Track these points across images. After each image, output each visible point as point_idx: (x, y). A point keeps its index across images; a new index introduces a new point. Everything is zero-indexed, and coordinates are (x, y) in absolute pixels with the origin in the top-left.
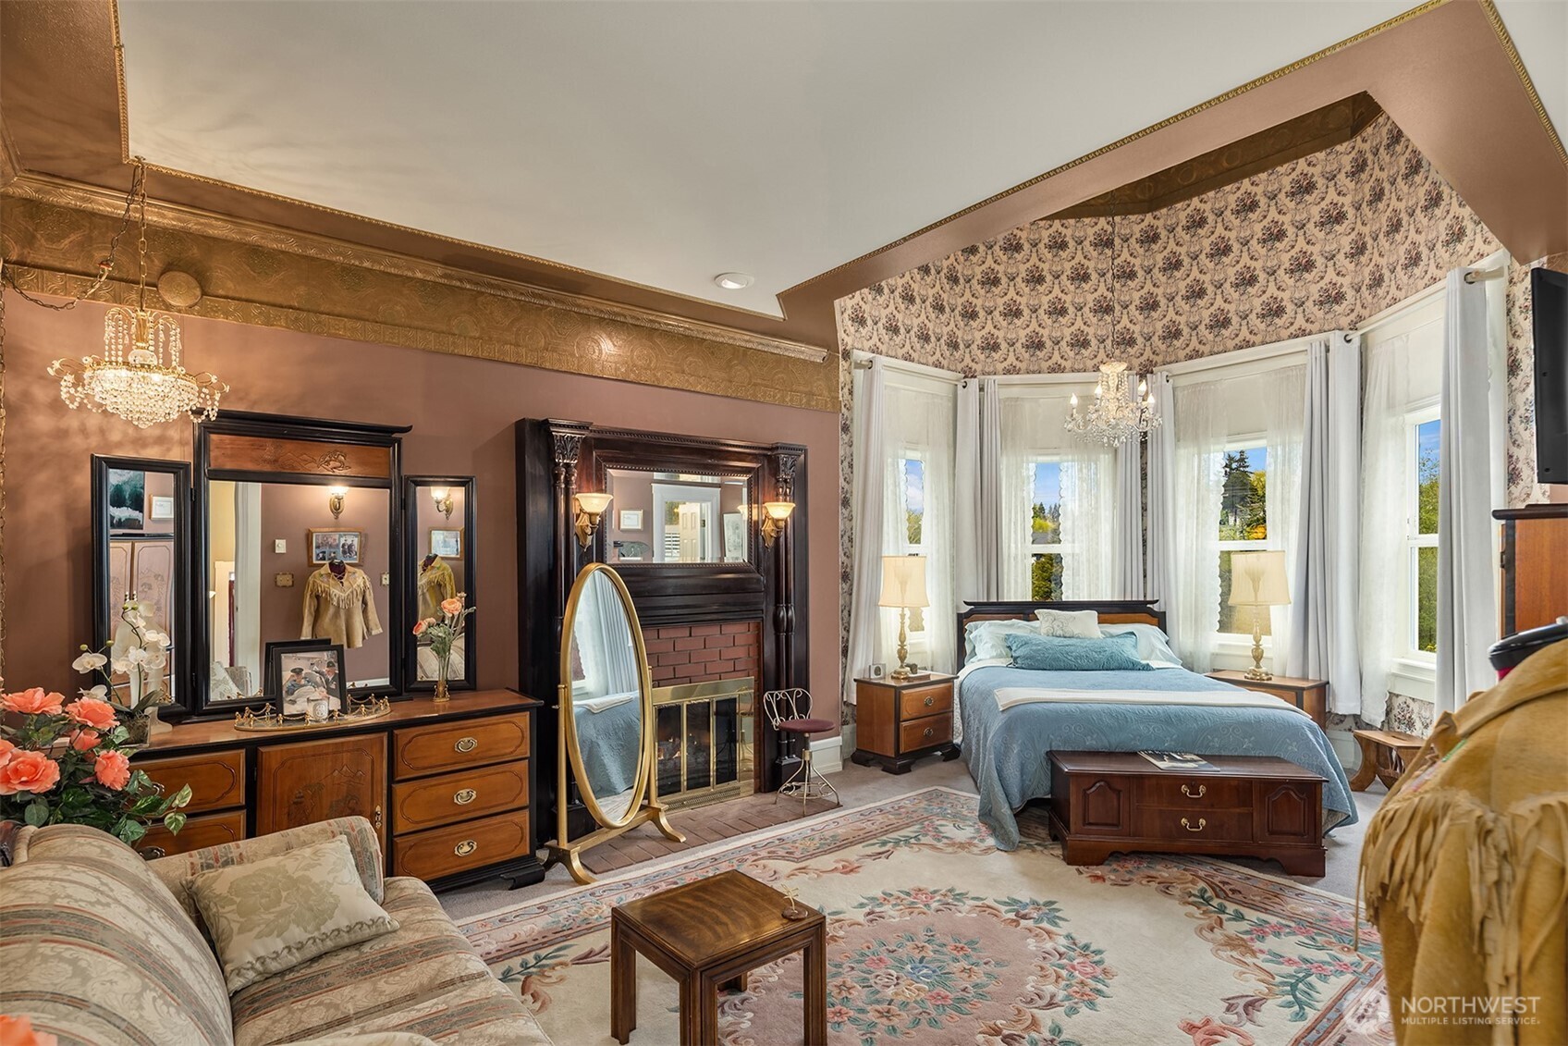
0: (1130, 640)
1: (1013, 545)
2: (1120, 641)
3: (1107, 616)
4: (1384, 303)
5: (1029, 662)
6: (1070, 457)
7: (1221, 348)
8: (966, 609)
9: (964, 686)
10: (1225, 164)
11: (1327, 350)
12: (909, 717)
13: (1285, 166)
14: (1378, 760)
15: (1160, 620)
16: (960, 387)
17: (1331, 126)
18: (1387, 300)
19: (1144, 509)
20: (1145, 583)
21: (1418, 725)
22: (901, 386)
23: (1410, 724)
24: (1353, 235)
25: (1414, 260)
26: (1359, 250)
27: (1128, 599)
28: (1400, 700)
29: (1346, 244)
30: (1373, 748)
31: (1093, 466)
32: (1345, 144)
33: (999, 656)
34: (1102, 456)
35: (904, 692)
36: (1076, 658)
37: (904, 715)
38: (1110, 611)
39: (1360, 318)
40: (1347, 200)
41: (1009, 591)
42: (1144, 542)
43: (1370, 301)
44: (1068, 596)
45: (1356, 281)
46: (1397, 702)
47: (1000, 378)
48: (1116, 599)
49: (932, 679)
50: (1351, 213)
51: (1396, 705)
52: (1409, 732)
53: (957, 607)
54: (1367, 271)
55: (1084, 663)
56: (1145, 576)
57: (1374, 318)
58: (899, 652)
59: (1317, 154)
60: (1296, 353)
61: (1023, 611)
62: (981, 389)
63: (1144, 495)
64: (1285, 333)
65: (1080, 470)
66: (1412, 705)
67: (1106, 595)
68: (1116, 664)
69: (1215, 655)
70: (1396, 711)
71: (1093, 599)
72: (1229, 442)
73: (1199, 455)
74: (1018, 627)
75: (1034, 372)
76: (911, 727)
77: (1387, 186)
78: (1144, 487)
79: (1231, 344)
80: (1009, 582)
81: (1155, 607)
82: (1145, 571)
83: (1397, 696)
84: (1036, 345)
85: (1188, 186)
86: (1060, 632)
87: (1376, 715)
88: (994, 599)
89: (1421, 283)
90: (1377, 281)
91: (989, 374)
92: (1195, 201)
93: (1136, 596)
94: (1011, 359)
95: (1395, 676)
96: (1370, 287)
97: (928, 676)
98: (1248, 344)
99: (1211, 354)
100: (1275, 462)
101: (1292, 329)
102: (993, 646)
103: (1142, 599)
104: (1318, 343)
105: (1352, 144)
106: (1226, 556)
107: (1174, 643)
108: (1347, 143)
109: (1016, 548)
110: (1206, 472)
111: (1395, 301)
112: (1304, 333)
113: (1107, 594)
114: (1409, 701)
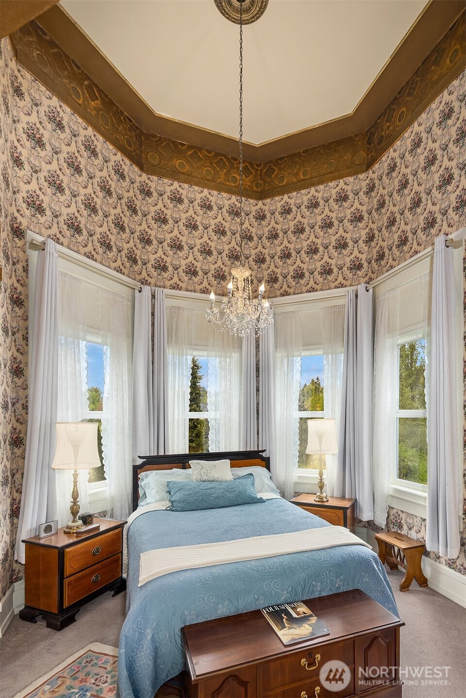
0: (250, 481)
1: (176, 413)
2: (244, 481)
3: (235, 462)
4: (385, 269)
5: (182, 505)
6: (214, 353)
7: (299, 291)
8: (139, 462)
9: (131, 530)
10: (302, 177)
11: (357, 296)
12: (73, 571)
13: (333, 182)
14: (386, 552)
15: (266, 463)
16: (137, 291)
17: (356, 163)
18: (387, 267)
19: (258, 390)
20: (258, 438)
21: (405, 527)
22: (83, 279)
23: (400, 526)
24: (367, 230)
25: (404, 241)
26: (371, 238)
27: (248, 450)
28: (394, 511)
29: (364, 233)
30: (384, 544)
31: (228, 360)
32: (363, 175)
33: (162, 500)
34: (233, 354)
35: (68, 550)
36: (215, 499)
37: (68, 571)
38: (238, 458)
39: (371, 279)
40: (364, 208)
41: (173, 446)
42: (258, 411)
43: (376, 268)
44: (212, 449)
45: (369, 257)
46: (393, 512)
47: (168, 291)
48: (241, 450)
49: (102, 529)
50: (366, 216)
51: (391, 514)
52: (399, 532)
53: (134, 460)
54: (375, 251)
55: (221, 502)
56: (258, 433)
57: (379, 278)
58: (72, 508)
59: (349, 178)
60: (340, 296)
61: (181, 461)
62: (153, 296)
63: (258, 381)
64: (333, 285)
65: (220, 362)
66: (402, 515)
67: (235, 448)
68: (242, 501)
69: (296, 484)
70: (392, 517)
71: (228, 451)
72: (303, 350)
73: (288, 357)
74: (177, 475)
75: (191, 291)
76: (78, 580)
77: (387, 198)
78: (258, 376)
79: (305, 289)
80: (173, 440)
81: (264, 454)
82: (258, 430)
83: (393, 508)
84: (192, 272)
85: (282, 186)
86: (205, 478)
87: (381, 521)
88: (161, 453)
89: (408, 255)
90: (381, 256)
91: (160, 287)
92: (286, 196)
93: (253, 448)
94: (176, 279)
95: (393, 496)
96: (377, 260)
97: (98, 528)
98: (313, 290)
99: (294, 294)
100: (328, 363)
101: (336, 283)
102: (157, 492)
103: (256, 449)
104: (352, 291)
105: (367, 175)
106: (303, 421)
107: (274, 478)
108: (364, 174)
109: (179, 414)
110: (292, 367)
111: (392, 267)
112: (342, 286)
113: (235, 446)
114: (399, 512)
